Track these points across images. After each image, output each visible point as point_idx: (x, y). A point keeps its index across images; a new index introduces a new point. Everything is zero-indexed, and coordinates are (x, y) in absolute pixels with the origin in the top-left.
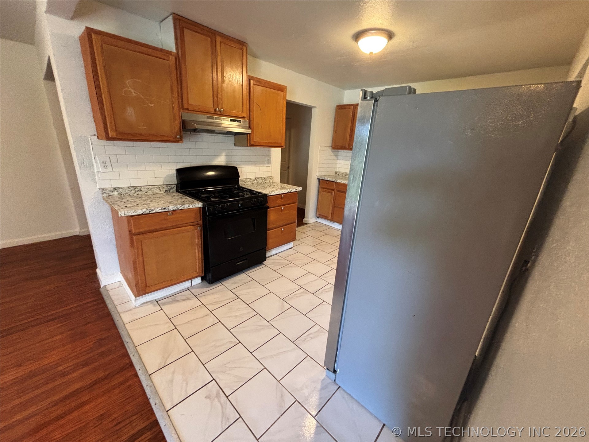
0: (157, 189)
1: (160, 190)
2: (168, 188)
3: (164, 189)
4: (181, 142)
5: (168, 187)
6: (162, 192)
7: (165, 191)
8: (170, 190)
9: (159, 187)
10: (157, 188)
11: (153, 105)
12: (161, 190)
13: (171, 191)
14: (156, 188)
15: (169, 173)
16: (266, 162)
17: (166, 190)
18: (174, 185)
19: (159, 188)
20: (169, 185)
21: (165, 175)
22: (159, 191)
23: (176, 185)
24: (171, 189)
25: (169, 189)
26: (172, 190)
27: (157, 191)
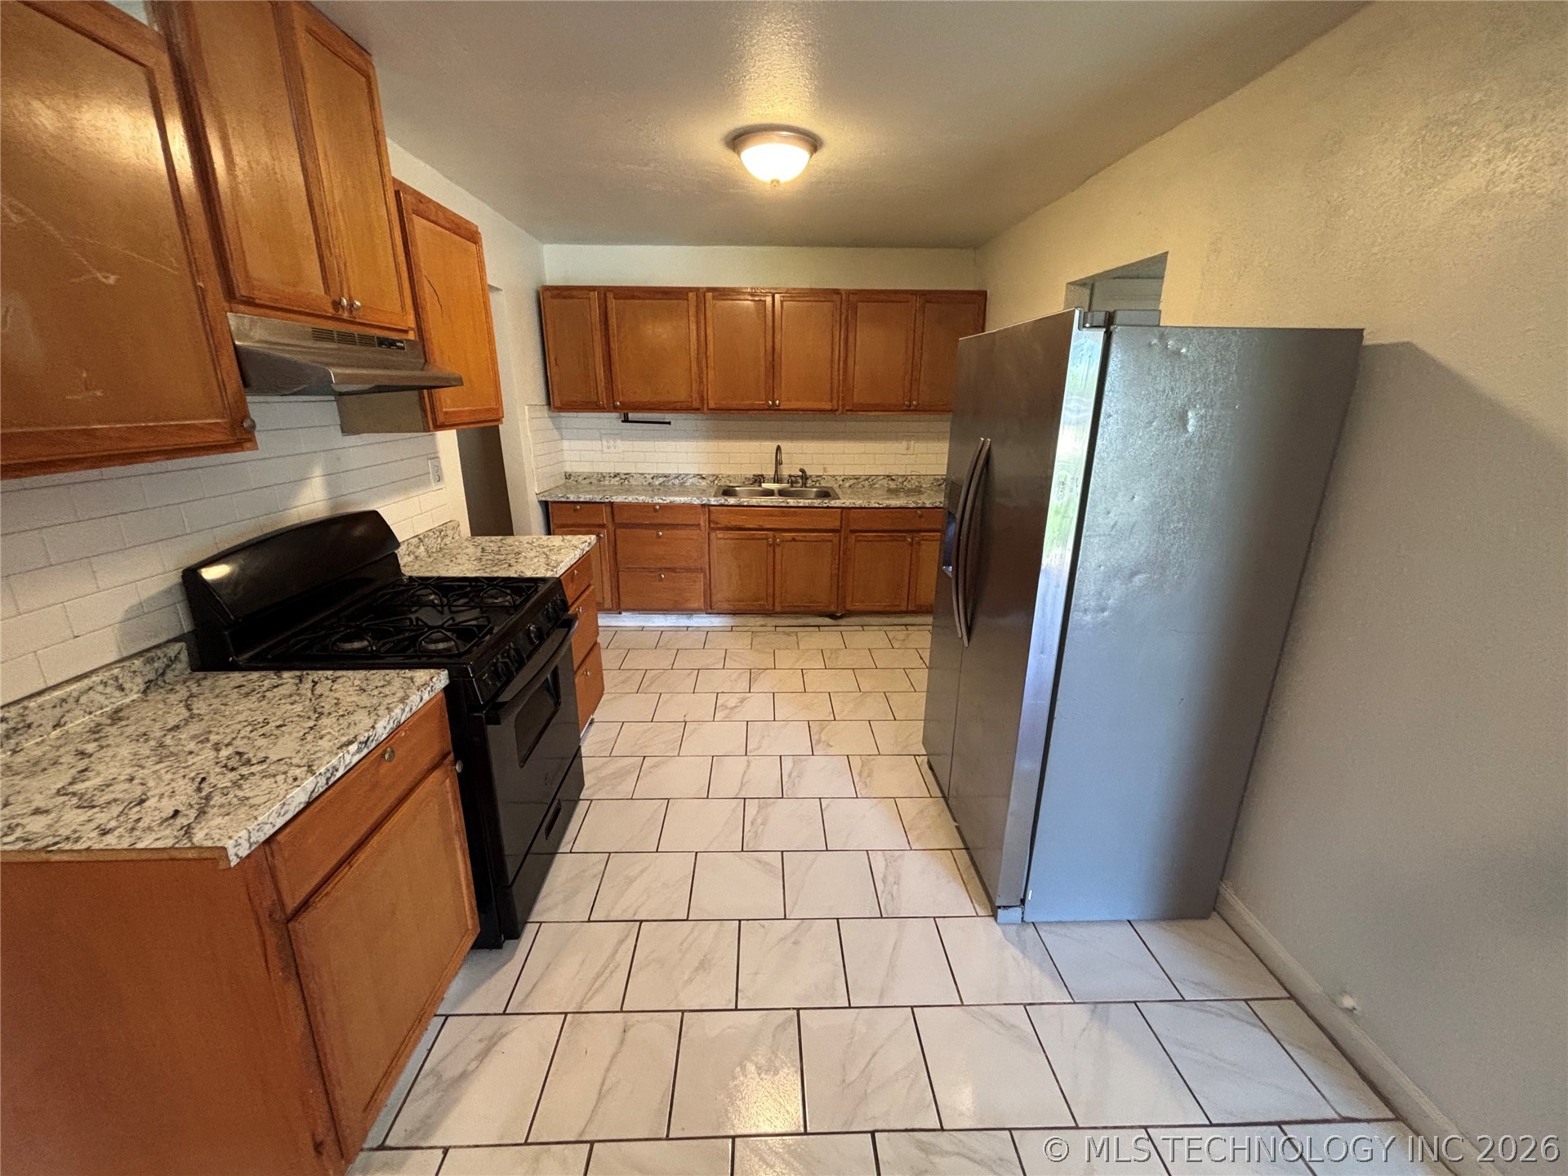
0: (109, 690)
1: (123, 690)
2: (156, 665)
3: (139, 680)
4: (248, 445)
5: (151, 661)
6: (135, 696)
7: (142, 687)
8: (163, 674)
9: (111, 674)
10: (105, 684)
11: (112, 280)
12: (127, 686)
13: (169, 676)
14: (100, 688)
15: (134, 601)
16: (431, 476)
17: (150, 681)
18: (177, 646)
19: (116, 679)
20: (158, 647)
21: (119, 615)
22: (118, 694)
23: (183, 644)
24: (168, 666)
25: (161, 671)
26: (173, 670)
27: (107, 696)
